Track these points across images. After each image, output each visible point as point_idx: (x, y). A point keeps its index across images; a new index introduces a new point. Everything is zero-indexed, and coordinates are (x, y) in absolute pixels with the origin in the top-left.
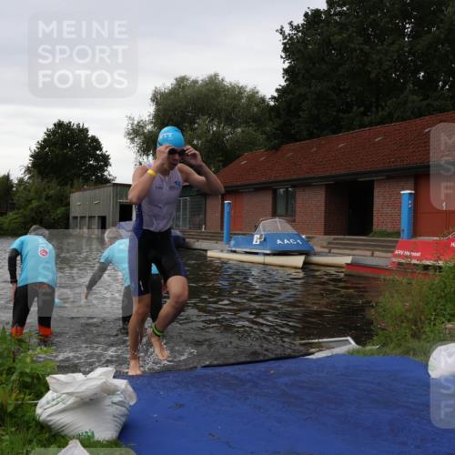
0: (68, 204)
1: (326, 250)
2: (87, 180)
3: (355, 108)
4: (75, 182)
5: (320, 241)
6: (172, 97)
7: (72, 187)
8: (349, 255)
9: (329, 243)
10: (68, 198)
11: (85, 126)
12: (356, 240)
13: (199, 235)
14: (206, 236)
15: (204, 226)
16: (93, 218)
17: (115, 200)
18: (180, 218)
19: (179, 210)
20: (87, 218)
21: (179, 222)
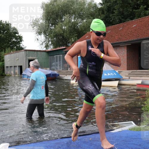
0: (3, 61)
1: (128, 78)
2: (12, 48)
3: (142, 6)
4: (7, 50)
5: (125, 73)
6: (51, 6)
7: (5, 52)
8: (140, 80)
9: (129, 74)
10: (3, 58)
11: (9, 23)
12: (142, 72)
13: (67, 73)
14: (70, 73)
15: (69, 68)
16: (16, 67)
17: (26, 58)
18: (57, 65)
19: (57, 61)
20: (13, 67)
21: (57, 66)
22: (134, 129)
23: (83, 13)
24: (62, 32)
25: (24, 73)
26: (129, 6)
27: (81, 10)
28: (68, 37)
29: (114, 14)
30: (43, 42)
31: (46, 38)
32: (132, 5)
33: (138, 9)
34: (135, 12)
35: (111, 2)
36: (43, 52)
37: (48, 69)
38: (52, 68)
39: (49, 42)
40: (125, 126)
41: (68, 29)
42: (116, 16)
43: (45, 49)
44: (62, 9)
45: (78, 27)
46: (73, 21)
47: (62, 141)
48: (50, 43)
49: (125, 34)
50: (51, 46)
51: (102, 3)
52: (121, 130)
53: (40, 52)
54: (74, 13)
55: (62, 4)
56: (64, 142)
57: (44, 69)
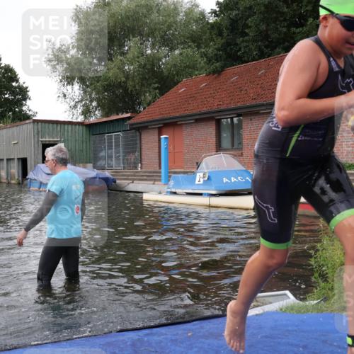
2: (3, 117)
13: (135, 176)
14: (142, 176)
15: (140, 165)
16: (11, 161)
17: (36, 139)
18: (112, 157)
19: (110, 147)
20: (5, 161)
21: (112, 160)
22: (291, 308)
23: (173, 35)
24: (123, 79)
25: (30, 175)
26: (282, 19)
27: (169, 27)
28: (136, 90)
29: (246, 38)
30: (76, 102)
31: (85, 92)
32: (288, 18)
33: (302, 25)
34: (294, 33)
35: (238, 9)
36: (77, 126)
37: (90, 165)
38: (99, 163)
39: (91, 101)
40: (271, 303)
41: (138, 70)
42: (251, 43)
43: (81, 119)
44: (123, 24)
45: (160, 66)
46: (149, 52)
47: (121, 338)
48: (94, 104)
49: (271, 85)
50: (97, 112)
51: (218, 9)
52: (261, 312)
53: (70, 126)
54: (151, 33)
55: (123, 12)
56: (127, 340)
57: (79, 166)
